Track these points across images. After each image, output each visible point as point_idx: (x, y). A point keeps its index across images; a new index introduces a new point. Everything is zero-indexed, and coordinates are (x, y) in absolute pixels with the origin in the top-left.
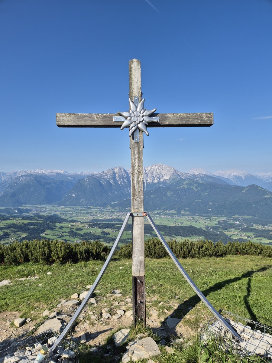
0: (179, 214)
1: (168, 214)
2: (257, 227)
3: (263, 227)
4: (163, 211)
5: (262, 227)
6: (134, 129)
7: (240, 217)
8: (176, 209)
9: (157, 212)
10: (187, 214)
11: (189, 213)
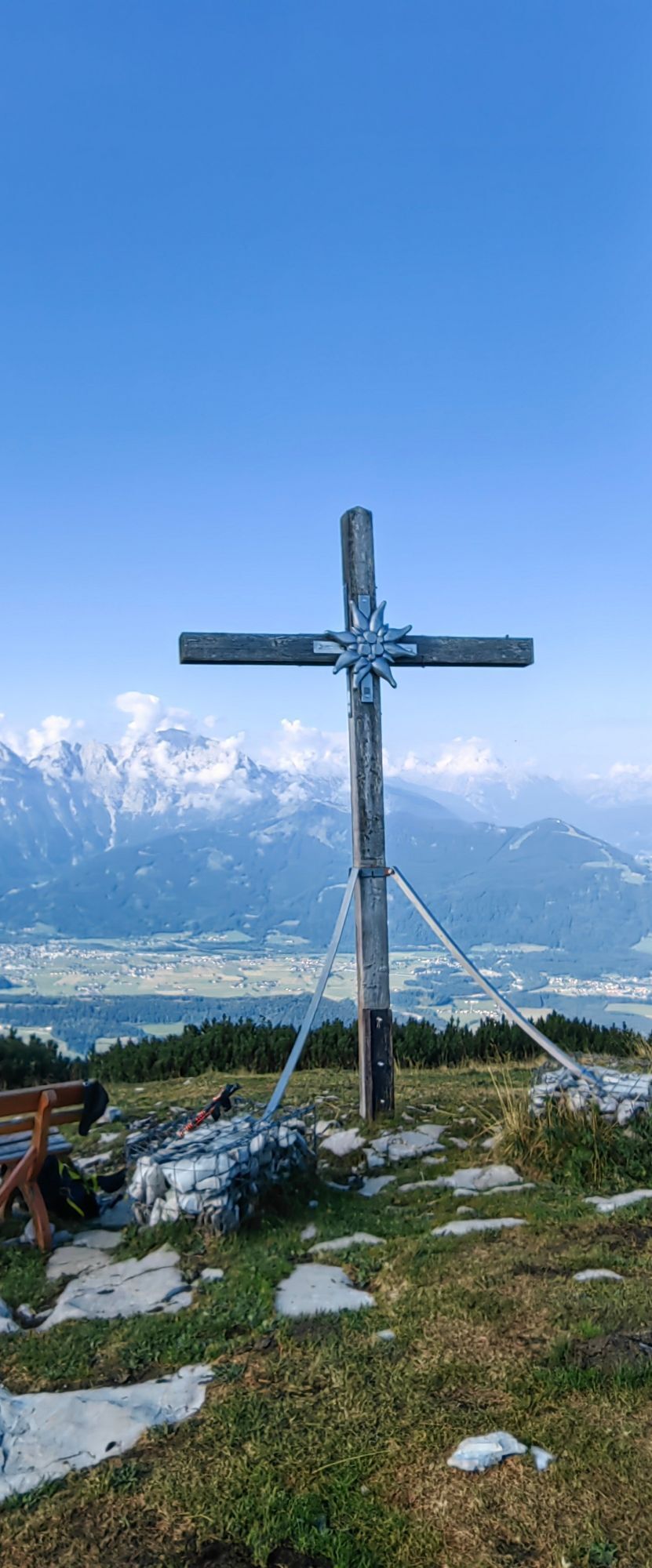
0: (257, 948)
1: (210, 949)
2: (564, 988)
3: (584, 986)
4: (190, 937)
5: (580, 984)
6: (363, 671)
7: (501, 949)
8: (247, 926)
9: (163, 940)
10: (292, 946)
11: (299, 940)
